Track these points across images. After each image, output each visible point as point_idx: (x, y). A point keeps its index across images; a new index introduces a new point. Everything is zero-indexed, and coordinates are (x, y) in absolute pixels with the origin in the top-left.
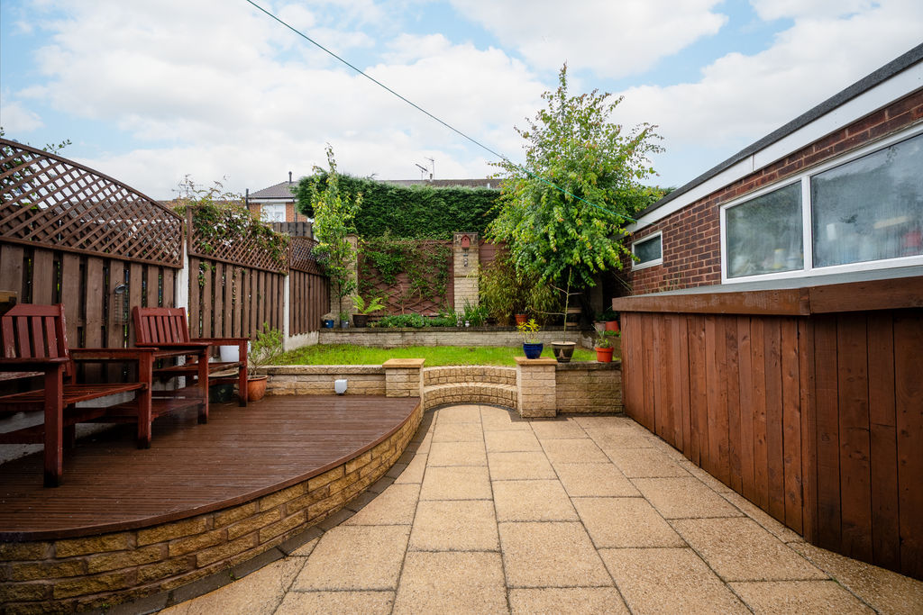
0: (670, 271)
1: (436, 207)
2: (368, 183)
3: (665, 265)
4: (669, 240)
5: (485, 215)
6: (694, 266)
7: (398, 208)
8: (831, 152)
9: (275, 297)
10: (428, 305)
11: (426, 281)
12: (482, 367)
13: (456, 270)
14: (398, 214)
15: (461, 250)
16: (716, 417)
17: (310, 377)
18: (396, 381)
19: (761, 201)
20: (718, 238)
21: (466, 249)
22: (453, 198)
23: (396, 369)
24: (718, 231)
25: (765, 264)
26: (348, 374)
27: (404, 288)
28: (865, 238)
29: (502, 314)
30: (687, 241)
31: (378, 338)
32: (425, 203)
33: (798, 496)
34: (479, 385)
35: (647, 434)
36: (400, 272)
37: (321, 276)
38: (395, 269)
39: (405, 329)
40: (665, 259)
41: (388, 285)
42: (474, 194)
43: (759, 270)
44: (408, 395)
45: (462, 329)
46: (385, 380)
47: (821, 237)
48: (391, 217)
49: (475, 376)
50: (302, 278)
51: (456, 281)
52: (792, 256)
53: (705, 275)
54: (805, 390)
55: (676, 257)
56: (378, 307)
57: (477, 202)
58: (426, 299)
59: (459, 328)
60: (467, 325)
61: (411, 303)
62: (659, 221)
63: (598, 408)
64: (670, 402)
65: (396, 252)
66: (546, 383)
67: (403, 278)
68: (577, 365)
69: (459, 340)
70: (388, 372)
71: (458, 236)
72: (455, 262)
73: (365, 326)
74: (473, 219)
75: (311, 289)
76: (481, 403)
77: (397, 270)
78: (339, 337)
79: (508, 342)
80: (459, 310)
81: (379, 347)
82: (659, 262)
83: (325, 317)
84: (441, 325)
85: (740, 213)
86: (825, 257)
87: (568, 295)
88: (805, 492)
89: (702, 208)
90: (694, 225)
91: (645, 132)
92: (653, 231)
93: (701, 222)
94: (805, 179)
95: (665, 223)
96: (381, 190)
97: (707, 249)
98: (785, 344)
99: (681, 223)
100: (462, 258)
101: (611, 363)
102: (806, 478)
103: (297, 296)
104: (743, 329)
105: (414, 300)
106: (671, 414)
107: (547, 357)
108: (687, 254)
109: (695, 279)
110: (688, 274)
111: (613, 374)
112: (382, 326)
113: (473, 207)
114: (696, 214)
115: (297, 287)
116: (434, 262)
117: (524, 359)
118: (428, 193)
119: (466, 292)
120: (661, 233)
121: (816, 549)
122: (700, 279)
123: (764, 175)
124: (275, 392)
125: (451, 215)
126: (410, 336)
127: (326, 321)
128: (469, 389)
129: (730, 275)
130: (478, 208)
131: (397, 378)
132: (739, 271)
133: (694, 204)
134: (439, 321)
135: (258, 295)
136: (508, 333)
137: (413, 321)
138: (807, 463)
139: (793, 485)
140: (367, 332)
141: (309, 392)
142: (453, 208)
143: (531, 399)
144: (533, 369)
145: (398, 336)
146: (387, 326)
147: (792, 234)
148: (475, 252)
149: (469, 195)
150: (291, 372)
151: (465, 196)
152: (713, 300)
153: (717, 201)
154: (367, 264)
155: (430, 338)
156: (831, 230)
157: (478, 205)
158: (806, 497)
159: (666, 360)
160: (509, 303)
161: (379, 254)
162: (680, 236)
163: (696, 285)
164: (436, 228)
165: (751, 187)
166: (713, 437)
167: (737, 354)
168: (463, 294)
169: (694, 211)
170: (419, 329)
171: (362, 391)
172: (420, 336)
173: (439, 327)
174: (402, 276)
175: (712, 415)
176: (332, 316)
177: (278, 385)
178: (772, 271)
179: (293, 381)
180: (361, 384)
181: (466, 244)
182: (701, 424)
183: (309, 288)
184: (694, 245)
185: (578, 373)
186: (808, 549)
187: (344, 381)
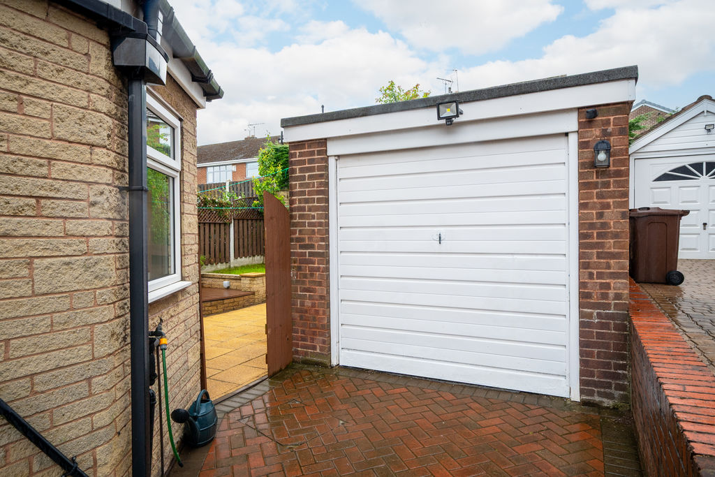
18: (245, 284)
23: (245, 277)
26: (230, 279)
44: (249, 290)
46: (241, 282)
50: (241, 225)
70: (242, 279)
115: (241, 229)
131: (245, 282)
171: (233, 287)
179: (210, 281)
180: (235, 284)
183: (252, 228)
187: (228, 282)
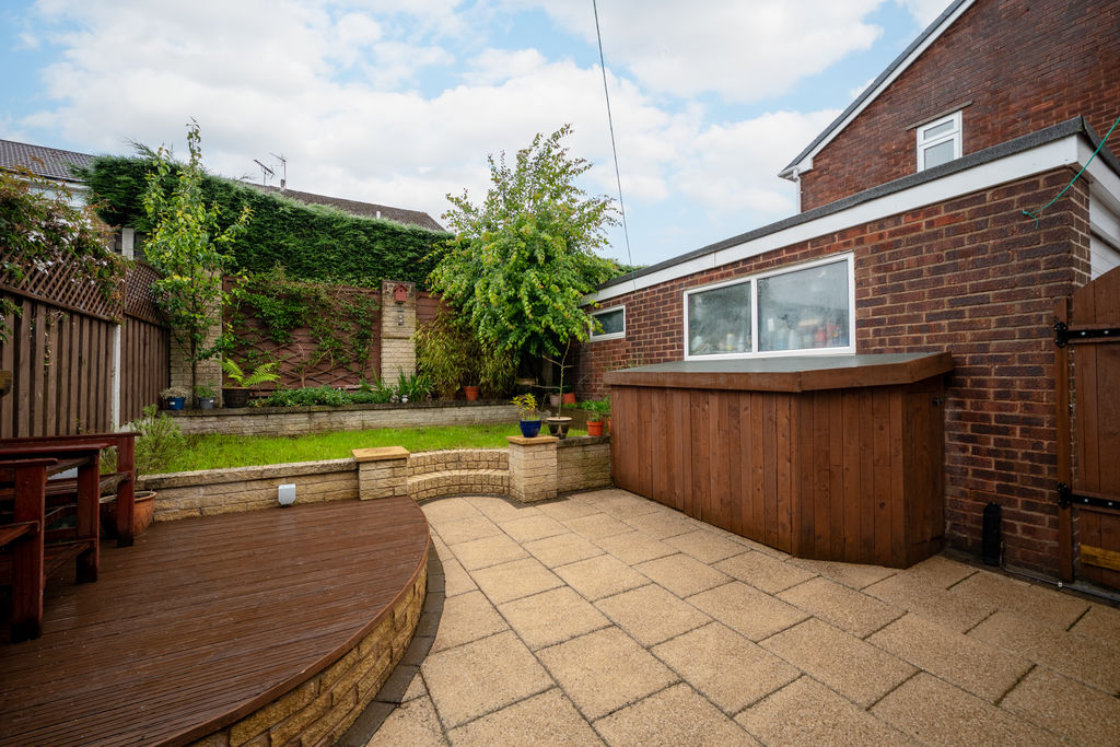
0: (633, 344)
1: (353, 242)
2: (241, 188)
3: (628, 339)
4: (633, 315)
5: (421, 261)
6: (658, 342)
7: (292, 235)
8: (773, 265)
9: (102, 361)
10: (341, 375)
11: (340, 341)
12: (455, 451)
13: (385, 330)
14: (292, 242)
15: (393, 304)
16: (719, 476)
17: (230, 487)
18: (374, 480)
19: (718, 292)
20: (681, 319)
21: (399, 303)
22: (378, 234)
23: (376, 461)
24: (681, 313)
25: (721, 345)
26: (296, 476)
27: (302, 350)
28: (792, 332)
29: (448, 386)
30: (651, 318)
31: (272, 423)
32: (335, 234)
33: (788, 525)
34: (456, 473)
35: (644, 501)
36: (298, 327)
37: (159, 327)
38: (291, 322)
39: (315, 408)
40: (628, 333)
41: (278, 344)
42: (407, 234)
43: (715, 350)
44: (391, 494)
45: (399, 405)
46: (357, 478)
47: (764, 327)
48: (281, 246)
49: (446, 463)
50: (136, 328)
51: (385, 344)
52: (741, 340)
53: (668, 351)
54: (794, 446)
55: (639, 332)
56: (271, 377)
57: (410, 243)
58: (341, 366)
59: (395, 404)
60: (405, 400)
61: (316, 371)
62: (622, 295)
63: (590, 483)
64: (669, 468)
65: (294, 298)
66: (548, 462)
67: (301, 335)
68: (573, 441)
69: (394, 420)
70: (362, 468)
71: (389, 286)
72: (384, 319)
73: (243, 405)
74: (404, 265)
75: (147, 347)
76: (462, 494)
77: (295, 321)
78: (197, 423)
79: (456, 420)
80: (390, 379)
81: (274, 435)
82: (622, 335)
83: (167, 393)
84: (368, 401)
85: (699, 300)
86: (767, 344)
87: (563, 368)
88: (794, 521)
89: (667, 289)
90: (658, 304)
91: (604, 204)
92: (614, 304)
93: (665, 303)
94: (753, 279)
95: (628, 299)
96: (265, 206)
97: (671, 327)
98: (780, 413)
99: (646, 301)
100: (394, 314)
101: (605, 437)
102: (794, 510)
103: (130, 360)
104: (745, 402)
105: (320, 367)
106: (671, 479)
107: (544, 436)
108: (652, 330)
109: (658, 355)
110: (652, 349)
111: (603, 447)
112: (273, 404)
113: (404, 249)
114: (661, 295)
115: (130, 344)
116: (353, 317)
117: (521, 438)
118: (342, 220)
119: (397, 358)
120: (623, 307)
121: (802, 561)
122: (664, 354)
123: (722, 271)
124: (161, 517)
125: (374, 255)
126: (322, 418)
127: (170, 399)
128: (446, 479)
129: (691, 353)
130: (411, 251)
131: (376, 474)
132: (697, 350)
133: (659, 284)
134: (364, 395)
135: (80, 358)
136: (457, 409)
137: (328, 396)
138: (795, 500)
139: (784, 517)
140: (250, 415)
141: (228, 509)
142: (378, 246)
143: (534, 481)
144: (536, 448)
145: (304, 418)
146: (284, 405)
147: (743, 322)
148: (412, 306)
149: (401, 233)
150: (193, 482)
151: (394, 233)
152: (721, 379)
153: (681, 286)
154: (242, 312)
155: (354, 419)
156: (771, 323)
157: (411, 248)
158: (794, 524)
159: (667, 430)
160: (456, 373)
161: (261, 298)
162: (645, 313)
163: (659, 361)
164: (351, 270)
165: (711, 279)
166: (715, 494)
167: (739, 422)
168: (396, 360)
169: (660, 291)
170: (335, 407)
171: (319, 497)
172: (338, 417)
173: (366, 404)
174: (300, 332)
175: (714, 474)
176: (179, 389)
177: (166, 504)
178: (726, 351)
179: (197, 496)
180: (318, 487)
181: (400, 296)
182: (703, 483)
183: (145, 345)
184: (659, 323)
185: (574, 449)
186: (797, 561)
187: (294, 486)
